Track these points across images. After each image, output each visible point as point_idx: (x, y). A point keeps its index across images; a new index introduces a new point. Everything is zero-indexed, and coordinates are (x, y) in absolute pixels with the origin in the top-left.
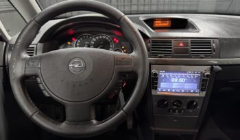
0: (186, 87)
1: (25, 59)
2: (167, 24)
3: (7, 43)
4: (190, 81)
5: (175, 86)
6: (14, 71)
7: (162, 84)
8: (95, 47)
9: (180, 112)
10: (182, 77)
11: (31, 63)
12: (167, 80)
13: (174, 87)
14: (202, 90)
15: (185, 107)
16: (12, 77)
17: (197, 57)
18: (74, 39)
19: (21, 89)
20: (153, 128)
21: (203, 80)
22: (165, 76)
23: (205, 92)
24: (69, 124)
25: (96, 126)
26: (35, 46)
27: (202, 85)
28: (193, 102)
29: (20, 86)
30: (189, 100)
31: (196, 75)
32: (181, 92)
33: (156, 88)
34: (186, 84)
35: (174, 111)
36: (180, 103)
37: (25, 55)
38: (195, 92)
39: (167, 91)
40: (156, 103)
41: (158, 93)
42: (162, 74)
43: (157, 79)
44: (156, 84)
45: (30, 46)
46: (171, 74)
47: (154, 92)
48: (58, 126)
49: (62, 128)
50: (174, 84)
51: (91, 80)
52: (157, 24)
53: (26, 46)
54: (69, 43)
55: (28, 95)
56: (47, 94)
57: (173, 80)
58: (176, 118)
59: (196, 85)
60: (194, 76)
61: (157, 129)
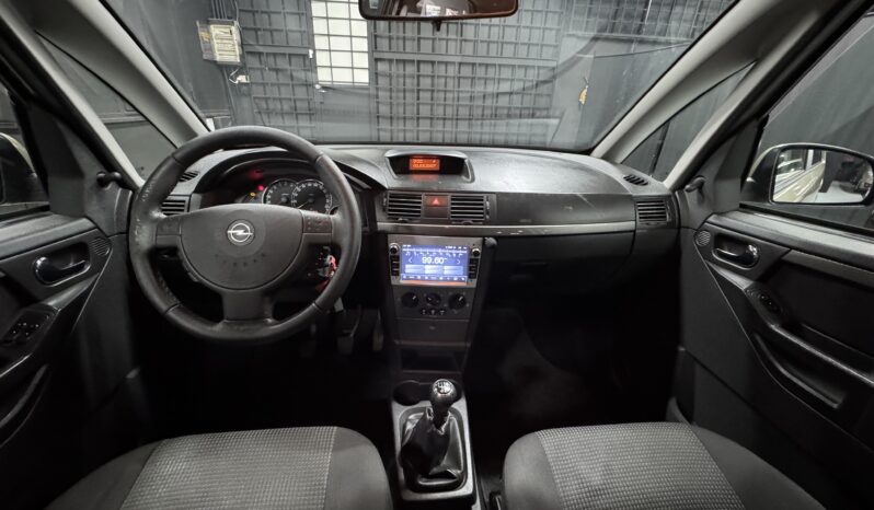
0: (446, 272)
1: (157, 220)
2: (434, 165)
3: (134, 192)
4: (452, 261)
5: (429, 270)
6: (137, 240)
7: (407, 266)
8: (272, 203)
9: (437, 312)
10: (438, 255)
11: (166, 228)
12: (416, 260)
13: (427, 272)
14: (470, 276)
15: (445, 305)
16: (133, 250)
17: (459, 222)
18: (261, 188)
19: (150, 270)
20: (397, 342)
21: (471, 261)
22: (412, 253)
23: (475, 281)
24: (228, 324)
25: (272, 327)
26: (187, 199)
27: (470, 269)
28: (458, 296)
29: (147, 264)
30: (451, 293)
31: (461, 253)
32: (438, 280)
33: (397, 274)
34: (446, 267)
35: (428, 312)
36: (438, 297)
37: (158, 215)
38: (460, 280)
39: (423, 279)
40: (399, 299)
41: (402, 282)
42: (407, 249)
43: (398, 258)
44: (398, 266)
45: (169, 198)
46: (421, 250)
47: (394, 281)
48: (209, 328)
49: (217, 330)
50: (427, 267)
51: (263, 255)
52: (416, 164)
53: (161, 198)
54: (253, 194)
55: (161, 279)
56: (195, 280)
57: (425, 260)
58: (433, 324)
59: (462, 267)
60: (457, 254)
61: (403, 342)
